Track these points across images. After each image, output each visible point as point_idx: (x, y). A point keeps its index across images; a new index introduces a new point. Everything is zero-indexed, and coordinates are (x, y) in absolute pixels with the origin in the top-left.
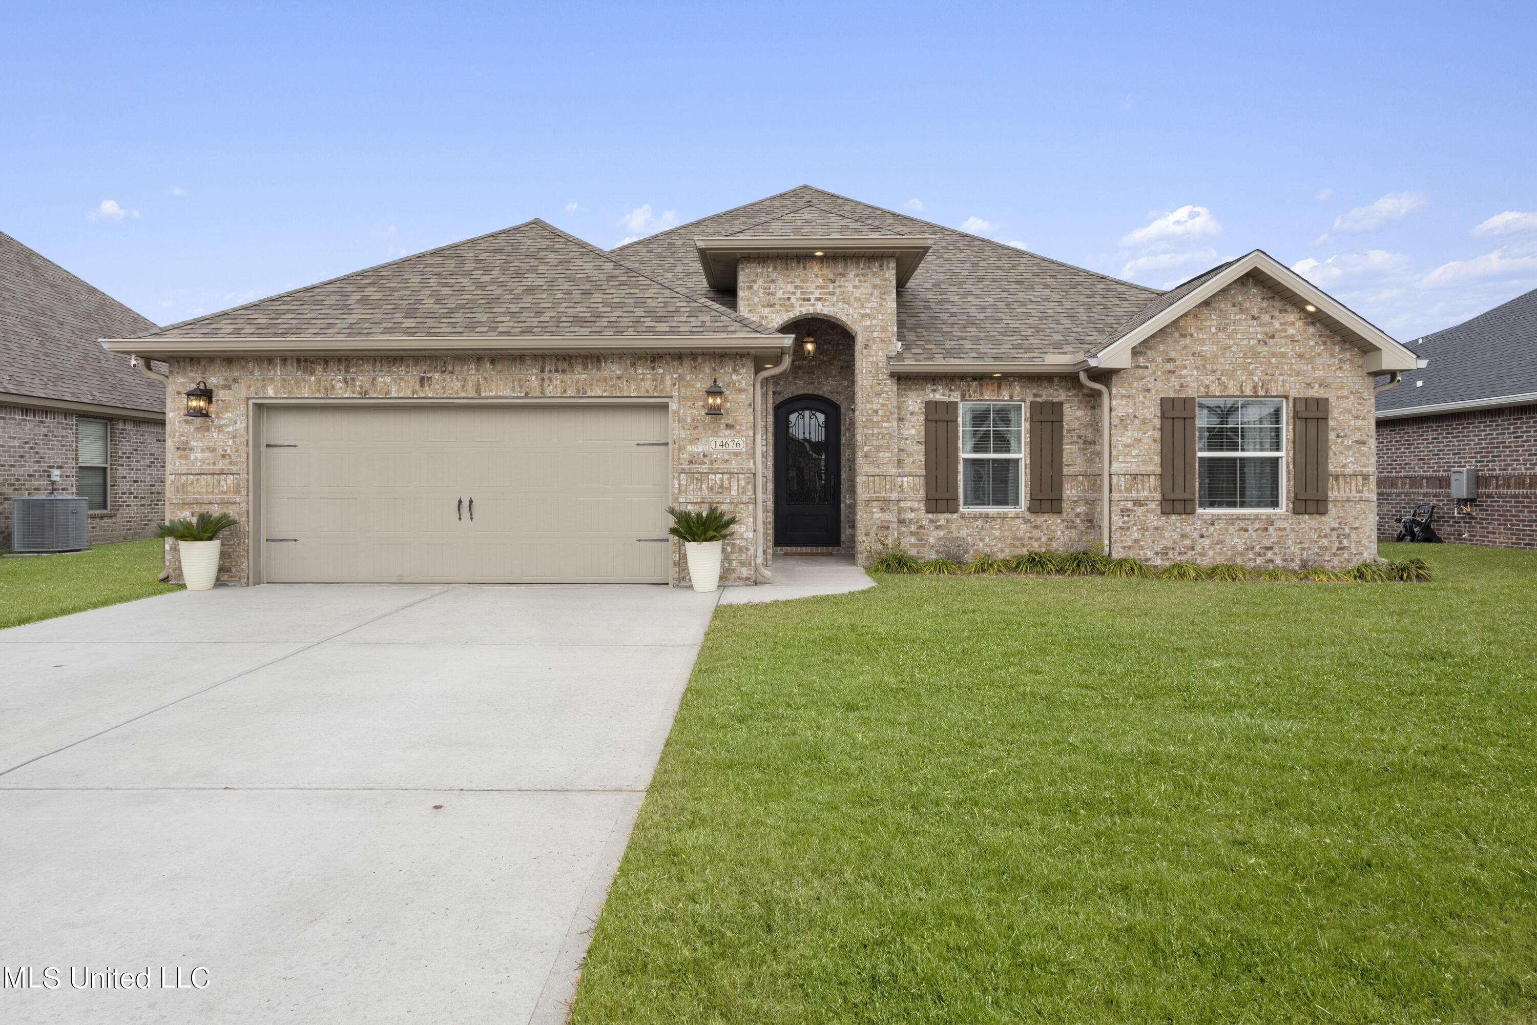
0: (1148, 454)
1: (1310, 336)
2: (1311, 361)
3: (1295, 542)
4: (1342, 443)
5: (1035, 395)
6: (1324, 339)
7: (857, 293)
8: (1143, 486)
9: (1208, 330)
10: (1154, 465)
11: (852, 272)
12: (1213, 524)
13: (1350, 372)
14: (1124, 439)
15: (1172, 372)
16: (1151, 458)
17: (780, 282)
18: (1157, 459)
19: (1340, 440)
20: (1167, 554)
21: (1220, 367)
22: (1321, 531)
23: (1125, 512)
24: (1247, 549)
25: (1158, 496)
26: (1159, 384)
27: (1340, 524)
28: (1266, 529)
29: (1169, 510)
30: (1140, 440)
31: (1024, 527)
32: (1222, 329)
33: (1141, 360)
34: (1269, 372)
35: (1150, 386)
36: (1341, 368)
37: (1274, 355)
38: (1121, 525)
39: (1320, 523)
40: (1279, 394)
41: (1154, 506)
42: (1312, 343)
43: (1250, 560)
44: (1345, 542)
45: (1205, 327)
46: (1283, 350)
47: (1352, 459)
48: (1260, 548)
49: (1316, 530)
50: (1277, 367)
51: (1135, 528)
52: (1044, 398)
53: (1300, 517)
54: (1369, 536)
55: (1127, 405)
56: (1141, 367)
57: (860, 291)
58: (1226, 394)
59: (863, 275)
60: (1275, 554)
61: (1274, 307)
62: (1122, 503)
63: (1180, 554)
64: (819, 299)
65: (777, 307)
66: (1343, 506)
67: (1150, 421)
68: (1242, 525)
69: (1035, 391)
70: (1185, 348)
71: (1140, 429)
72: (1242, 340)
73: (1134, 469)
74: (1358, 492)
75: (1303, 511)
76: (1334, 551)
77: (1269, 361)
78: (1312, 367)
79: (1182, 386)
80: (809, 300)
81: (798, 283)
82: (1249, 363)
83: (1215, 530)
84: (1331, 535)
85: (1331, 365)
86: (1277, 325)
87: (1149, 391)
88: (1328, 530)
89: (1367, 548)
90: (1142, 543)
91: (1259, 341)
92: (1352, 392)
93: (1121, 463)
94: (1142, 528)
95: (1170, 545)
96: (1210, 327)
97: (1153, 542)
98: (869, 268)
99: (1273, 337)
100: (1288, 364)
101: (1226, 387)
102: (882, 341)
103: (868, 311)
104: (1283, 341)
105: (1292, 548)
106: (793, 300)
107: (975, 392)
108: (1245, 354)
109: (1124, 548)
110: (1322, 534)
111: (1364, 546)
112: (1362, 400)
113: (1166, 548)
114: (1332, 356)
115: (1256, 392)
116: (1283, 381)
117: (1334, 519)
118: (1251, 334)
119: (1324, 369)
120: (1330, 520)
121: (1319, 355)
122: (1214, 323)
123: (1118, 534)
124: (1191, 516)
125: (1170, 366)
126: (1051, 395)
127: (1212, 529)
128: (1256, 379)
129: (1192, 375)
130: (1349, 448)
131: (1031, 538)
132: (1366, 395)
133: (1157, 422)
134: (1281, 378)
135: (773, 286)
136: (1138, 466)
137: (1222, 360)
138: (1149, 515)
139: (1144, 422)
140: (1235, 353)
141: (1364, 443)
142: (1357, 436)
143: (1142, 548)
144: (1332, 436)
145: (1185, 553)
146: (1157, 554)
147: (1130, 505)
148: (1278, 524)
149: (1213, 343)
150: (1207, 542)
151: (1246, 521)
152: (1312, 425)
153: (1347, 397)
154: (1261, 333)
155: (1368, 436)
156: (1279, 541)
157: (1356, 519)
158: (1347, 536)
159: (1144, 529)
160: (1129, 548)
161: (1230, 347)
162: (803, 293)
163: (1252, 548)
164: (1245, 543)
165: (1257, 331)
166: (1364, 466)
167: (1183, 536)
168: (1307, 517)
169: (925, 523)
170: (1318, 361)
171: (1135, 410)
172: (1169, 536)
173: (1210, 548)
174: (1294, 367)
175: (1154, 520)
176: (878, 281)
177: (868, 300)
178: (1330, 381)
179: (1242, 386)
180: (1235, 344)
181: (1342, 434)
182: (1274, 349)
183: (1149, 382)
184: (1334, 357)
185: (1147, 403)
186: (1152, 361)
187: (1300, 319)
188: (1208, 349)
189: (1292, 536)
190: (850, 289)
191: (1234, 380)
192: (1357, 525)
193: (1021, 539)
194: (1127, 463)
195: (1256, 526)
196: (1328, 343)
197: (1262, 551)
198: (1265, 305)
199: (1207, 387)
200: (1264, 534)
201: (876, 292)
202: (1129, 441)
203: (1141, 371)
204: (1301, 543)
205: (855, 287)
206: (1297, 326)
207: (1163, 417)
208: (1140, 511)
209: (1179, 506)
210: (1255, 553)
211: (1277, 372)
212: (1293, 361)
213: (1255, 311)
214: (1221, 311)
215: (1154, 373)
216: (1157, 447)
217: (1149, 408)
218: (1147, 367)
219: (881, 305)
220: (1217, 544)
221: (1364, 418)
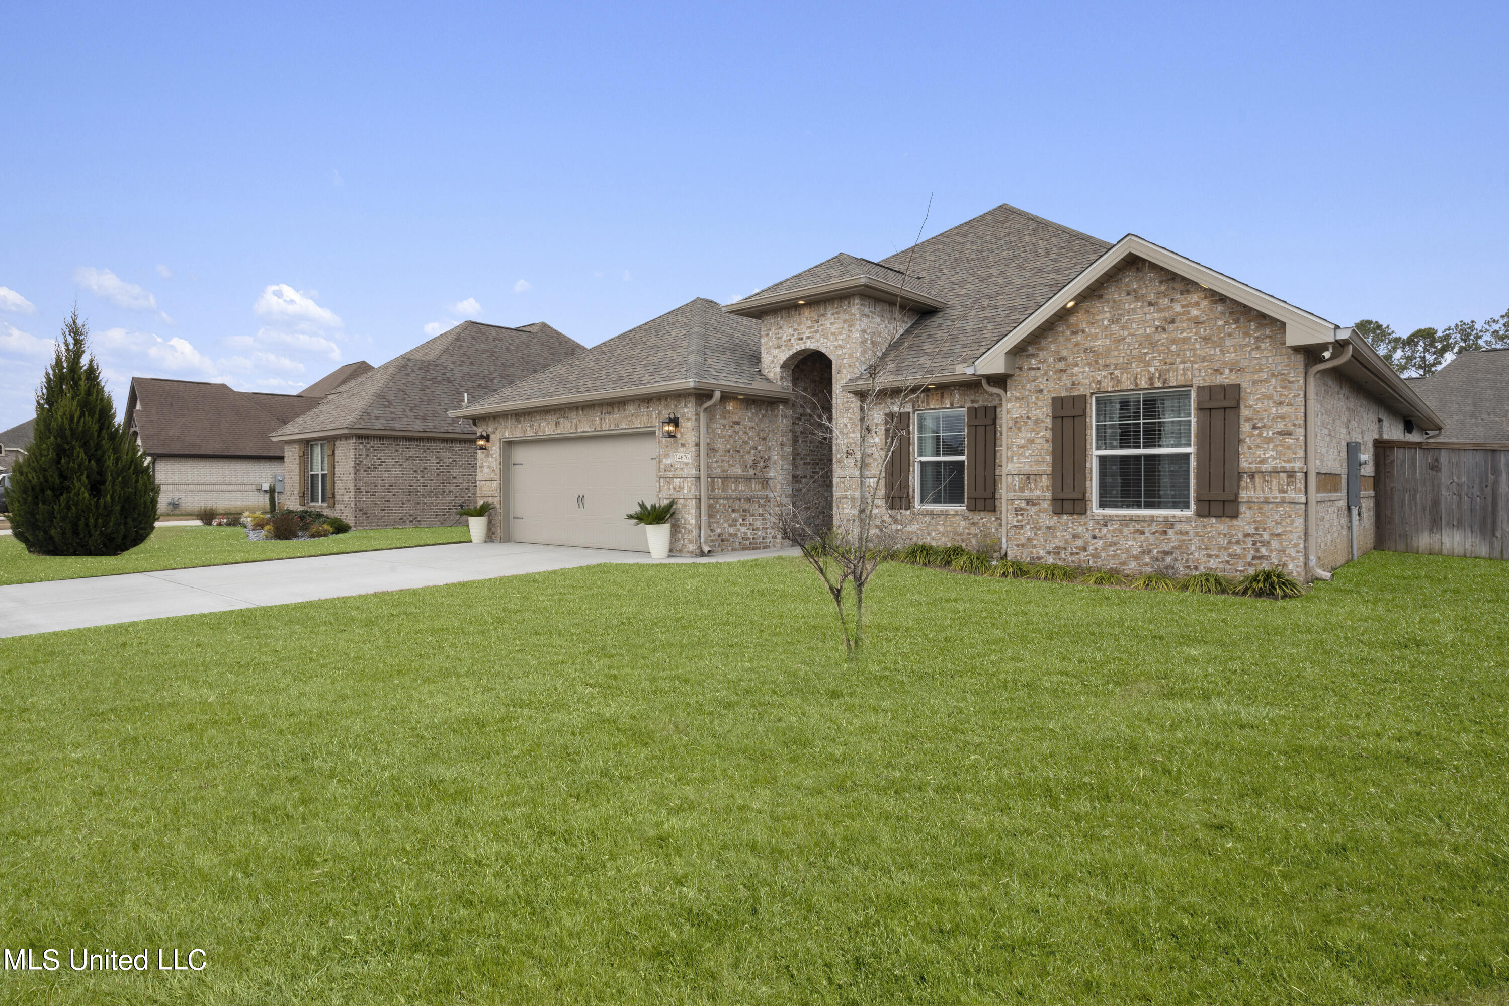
0: (1040, 455)
1: (1218, 315)
2: (1220, 344)
3: (1200, 548)
4: (1260, 434)
5: (973, 402)
6: (1235, 317)
7: (833, 329)
8: (1035, 485)
9: (1100, 323)
10: (1046, 467)
11: (830, 311)
12: (1106, 525)
13: (1271, 350)
14: (1018, 440)
15: (1063, 371)
16: (1043, 458)
17: (785, 328)
18: (1049, 459)
19: (1257, 432)
20: (1059, 553)
21: (1114, 361)
22: (1232, 536)
23: (1018, 511)
24: (1144, 552)
25: (1048, 495)
26: (1051, 384)
27: (1256, 529)
28: (1165, 532)
29: (1059, 510)
30: (1033, 441)
31: (963, 523)
32: (1114, 321)
33: (1033, 361)
34: (1168, 361)
35: (1042, 387)
36: (1258, 348)
37: (1174, 341)
38: (1015, 523)
39: (1230, 527)
40: (1180, 384)
41: (1046, 506)
42: (1220, 323)
43: (1147, 565)
44: (1263, 551)
45: (1098, 321)
46: (1185, 335)
47: (1274, 453)
48: (1158, 552)
49: (1225, 535)
50: (1178, 355)
51: (1028, 527)
52: (981, 403)
53: (1205, 520)
54: (1296, 545)
55: (1020, 407)
56: (1034, 369)
57: (834, 327)
58: (1119, 389)
59: (837, 313)
60: (1176, 560)
61: (1174, 288)
62: (1016, 502)
63: (1072, 554)
64: (808, 338)
65: (783, 347)
66: (1261, 508)
67: (1043, 421)
68: (1138, 527)
69: (972, 397)
70: (1077, 345)
71: (1033, 430)
72: (1137, 330)
73: (1027, 469)
74: (1282, 491)
75: (1207, 513)
76: (1249, 560)
77: (1168, 348)
78: (1221, 350)
79: (1073, 384)
80: (802, 339)
81: (796, 327)
82: (1146, 354)
83: (1108, 531)
84: (1244, 542)
85: (1245, 346)
86: (1178, 308)
87: (1041, 391)
88: (1240, 536)
89: (1293, 559)
90: (1035, 542)
91: (1157, 328)
92: (1273, 375)
93: (1015, 463)
94: (1035, 527)
95: (1062, 544)
96: (1103, 320)
97: (1046, 540)
98: (841, 307)
99: (1173, 322)
100: (1191, 350)
101: (1119, 382)
102: (850, 366)
103: (840, 342)
104: (1184, 325)
105: (1196, 554)
106: (793, 341)
107: (922, 402)
108: (1140, 345)
109: (1018, 546)
110: (1234, 540)
111: (1290, 556)
112: (1287, 383)
113: (1058, 548)
114: (1247, 334)
115: (1152, 384)
116: (1183, 369)
117: (1249, 523)
118: (1147, 322)
119: (1236, 351)
120: (1244, 523)
121: (1230, 335)
122: (1107, 315)
123: (1012, 532)
124: (1083, 517)
125: (1061, 365)
126: (987, 400)
127: (1104, 530)
128: (1152, 369)
129: (1084, 372)
130: (1269, 440)
131: (969, 534)
132: (1292, 376)
133: (1049, 421)
134: (1181, 366)
135: (780, 331)
136: (1031, 466)
137: (1116, 353)
138: (1041, 514)
139: (1036, 422)
140: (1129, 344)
141: (1289, 434)
142: (1280, 426)
143: (1035, 547)
144: (1246, 427)
145: (1077, 554)
146: (1049, 553)
147: (1023, 504)
148: (1178, 527)
149: (1106, 337)
150: (1099, 543)
151: (1142, 523)
152: (1218, 416)
153: (1266, 381)
154: (1159, 319)
155: (1295, 425)
156: (1180, 546)
157: (1277, 523)
158: (1267, 544)
159: (1036, 528)
160: (1023, 546)
161: (1125, 339)
162: (799, 334)
163: (1149, 552)
164: (1141, 546)
165: (1155, 317)
166: (1289, 461)
167: (1075, 536)
168: (1214, 520)
169: (886, 518)
170: (1228, 342)
171: (1028, 411)
172: (1061, 536)
173: (1103, 549)
174: (1198, 352)
175: (1047, 520)
176: (847, 317)
177: (840, 333)
178: (1243, 364)
179: (1136, 378)
180: (1129, 335)
181: (1260, 425)
182: (1174, 335)
183: (1041, 383)
184: (1249, 336)
185: (1040, 403)
186: (1044, 362)
187: (1206, 297)
188: (1100, 343)
189: (1196, 541)
190: (828, 326)
191: (1127, 373)
192: (1279, 531)
193: (961, 534)
194: (1020, 463)
195: (1154, 529)
196: (1242, 320)
197: (1160, 556)
198: (1163, 288)
199: (1099, 382)
200: (1163, 537)
201: (845, 326)
202: (1023, 441)
203: (1033, 373)
204: (1206, 549)
205: (832, 324)
206: (1202, 306)
207: (1054, 418)
208: (1033, 510)
209: (1068, 506)
210: (1152, 558)
211: (1178, 360)
212: (1198, 346)
213: (1152, 297)
214: (1114, 301)
215: (1046, 373)
216: (1048, 447)
217: (1041, 408)
218: (1039, 368)
219: (849, 336)
220: (1110, 545)
221: (1289, 404)
